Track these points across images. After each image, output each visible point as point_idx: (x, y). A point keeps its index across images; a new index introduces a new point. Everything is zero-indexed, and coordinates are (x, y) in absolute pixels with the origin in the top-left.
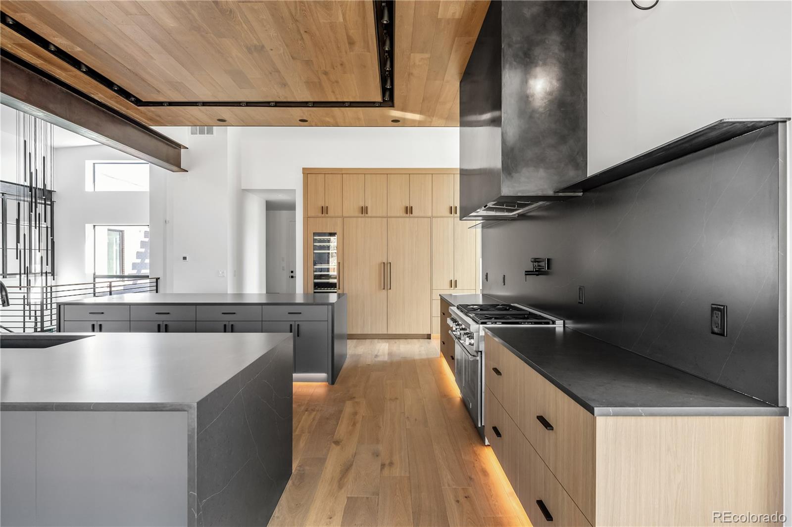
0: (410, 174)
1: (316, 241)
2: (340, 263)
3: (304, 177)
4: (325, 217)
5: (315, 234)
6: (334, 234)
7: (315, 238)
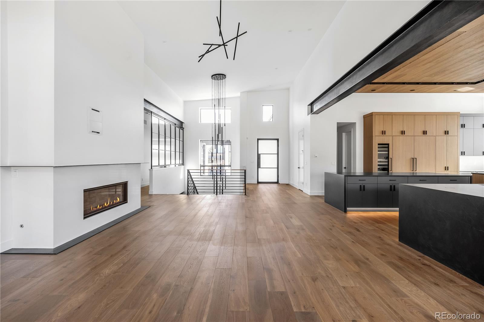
0: (425, 115)
1: (379, 147)
2: (391, 158)
3: (374, 116)
4: (384, 136)
5: (379, 144)
6: (388, 144)
7: (378, 146)
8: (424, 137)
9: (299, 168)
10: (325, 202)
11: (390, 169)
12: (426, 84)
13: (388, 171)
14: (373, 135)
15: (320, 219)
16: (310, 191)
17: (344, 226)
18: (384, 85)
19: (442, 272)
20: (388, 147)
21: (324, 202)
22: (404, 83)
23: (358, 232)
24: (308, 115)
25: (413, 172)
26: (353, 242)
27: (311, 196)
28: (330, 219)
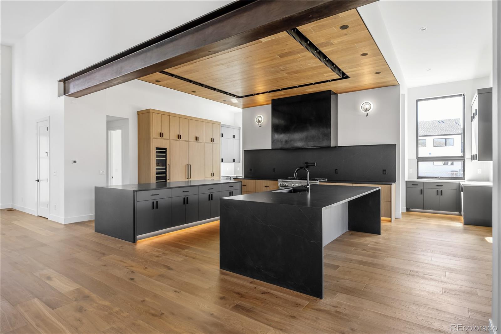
0: (197, 121)
1: (157, 152)
2: (169, 165)
3: (151, 114)
4: (161, 139)
5: (157, 148)
6: (165, 149)
7: (156, 150)
8: (196, 144)
9: (38, 181)
10: (96, 231)
11: (168, 178)
12: (208, 87)
13: (166, 179)
14: (151, 137)
15: (105, 266)
16: (65, 217)
17: (148, 267)
18: (172, 77)
19: (282, 295)
20: (165, 152)
21: (94, 231)
22: (190, 81)
23: (170, 271)
24: (59, 96)
25: (187, 180)
26: (175, 291)
27: (66, 225)
28: (121, 261)
